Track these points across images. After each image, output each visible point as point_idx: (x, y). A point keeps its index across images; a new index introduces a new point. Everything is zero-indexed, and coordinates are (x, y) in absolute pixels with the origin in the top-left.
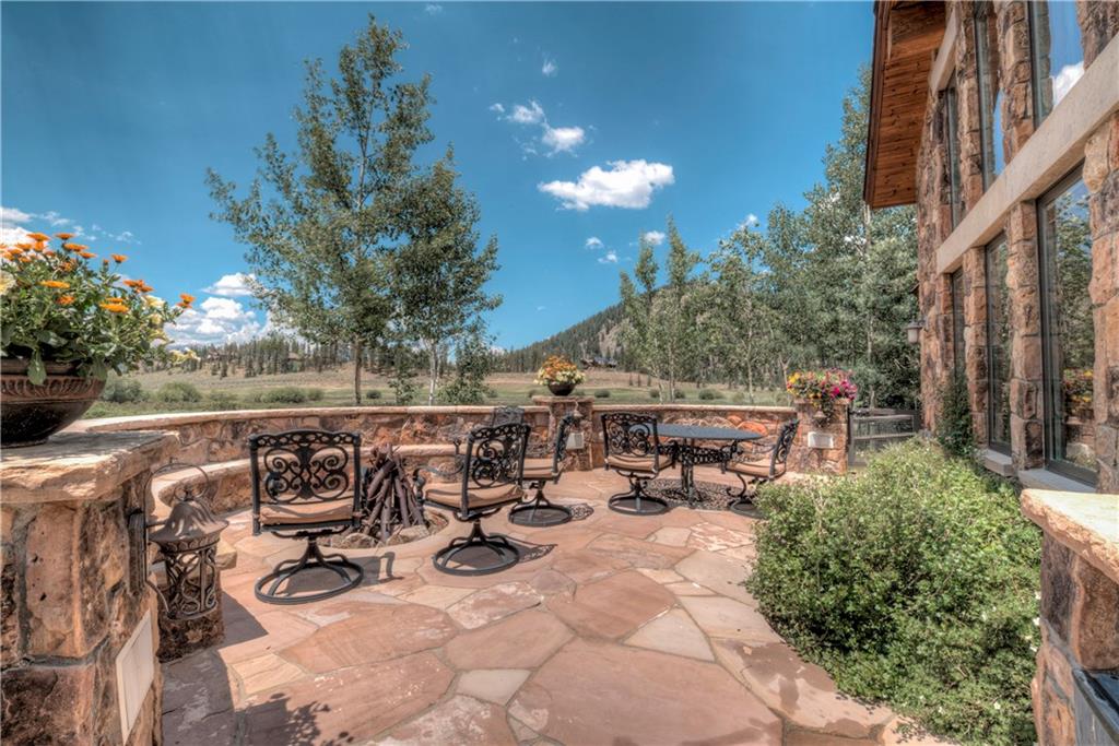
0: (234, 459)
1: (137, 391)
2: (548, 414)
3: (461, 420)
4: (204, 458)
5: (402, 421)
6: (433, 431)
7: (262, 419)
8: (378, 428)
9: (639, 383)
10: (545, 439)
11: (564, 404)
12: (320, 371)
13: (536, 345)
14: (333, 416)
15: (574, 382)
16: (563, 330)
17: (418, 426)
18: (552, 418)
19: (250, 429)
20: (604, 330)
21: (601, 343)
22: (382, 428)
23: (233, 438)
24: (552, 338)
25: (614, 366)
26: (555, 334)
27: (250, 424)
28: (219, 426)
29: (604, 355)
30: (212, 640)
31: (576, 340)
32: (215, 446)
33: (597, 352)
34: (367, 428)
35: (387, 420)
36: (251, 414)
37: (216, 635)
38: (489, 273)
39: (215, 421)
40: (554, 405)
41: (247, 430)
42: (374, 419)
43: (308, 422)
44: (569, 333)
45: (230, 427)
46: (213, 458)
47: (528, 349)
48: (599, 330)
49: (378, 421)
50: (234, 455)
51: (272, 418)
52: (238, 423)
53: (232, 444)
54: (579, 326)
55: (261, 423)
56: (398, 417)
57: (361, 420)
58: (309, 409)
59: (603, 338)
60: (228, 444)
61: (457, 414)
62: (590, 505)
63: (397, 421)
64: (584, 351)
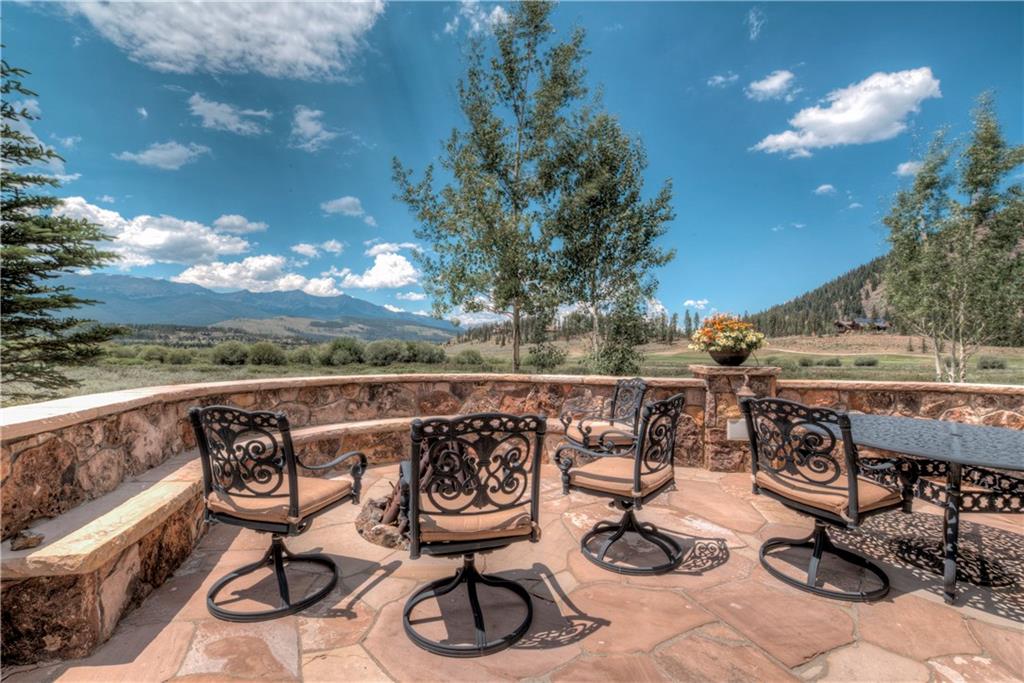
0: (370, 419)
1: (442, 356)
2: (704, 389)
3: (588, 393)
4: (342, 417)
5: (527, 390)
6: (557, 404)
7: (396, 383)
8: (504, 397)
9: (924, 348)
10: (700, 423)
11: (728, 377)
12: (568, 340)
13: (776, 308)
14: (463, 382)
15: (744, 346)
16: (811, 291)
17: (543, 397)
18: (709, 396)
19: (386, 393)
20: (868, 286)
21: (864, 302)
22: (507, 397)
23: (370, 399)
24: (796, 301)
25: (884, 329)
26: (800, 295)
27: (386, 388)
28: (358, 389)
29: (869, 315)
30: (71, 652)
31: (828, 299)
32: (353, 406)
33: (859, 312)
34: (493, 396)
35: (512, 388)
36: (385, 378)
37: (75, 648)
38: (663, 225)
39: (353, 384)
40: (711, 379)
41: (383, 393)
42: (500, 386)
43: (439, 388)
44: (819, 293)
45: (367, 389)
46: (350, 417)
47: (766, 313)
48: (862, 286)
49: (503, 389)
50: (370, 415)
51: (406, 382)
52: (375, 386)
53: (368, 405)
54: (832, 284)
55: (396, 387)
56: (522, 386)
57: (488, 388)
58: (439, 375)
59: (868, 296)
60: (365, 405)
61: (583, 385)
62: (729, 544)
63: (522, 390)
64: (840, 312)
